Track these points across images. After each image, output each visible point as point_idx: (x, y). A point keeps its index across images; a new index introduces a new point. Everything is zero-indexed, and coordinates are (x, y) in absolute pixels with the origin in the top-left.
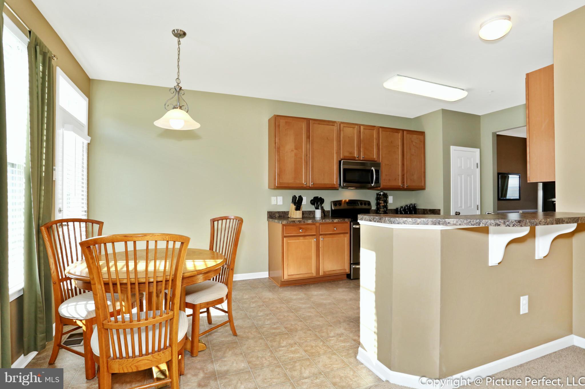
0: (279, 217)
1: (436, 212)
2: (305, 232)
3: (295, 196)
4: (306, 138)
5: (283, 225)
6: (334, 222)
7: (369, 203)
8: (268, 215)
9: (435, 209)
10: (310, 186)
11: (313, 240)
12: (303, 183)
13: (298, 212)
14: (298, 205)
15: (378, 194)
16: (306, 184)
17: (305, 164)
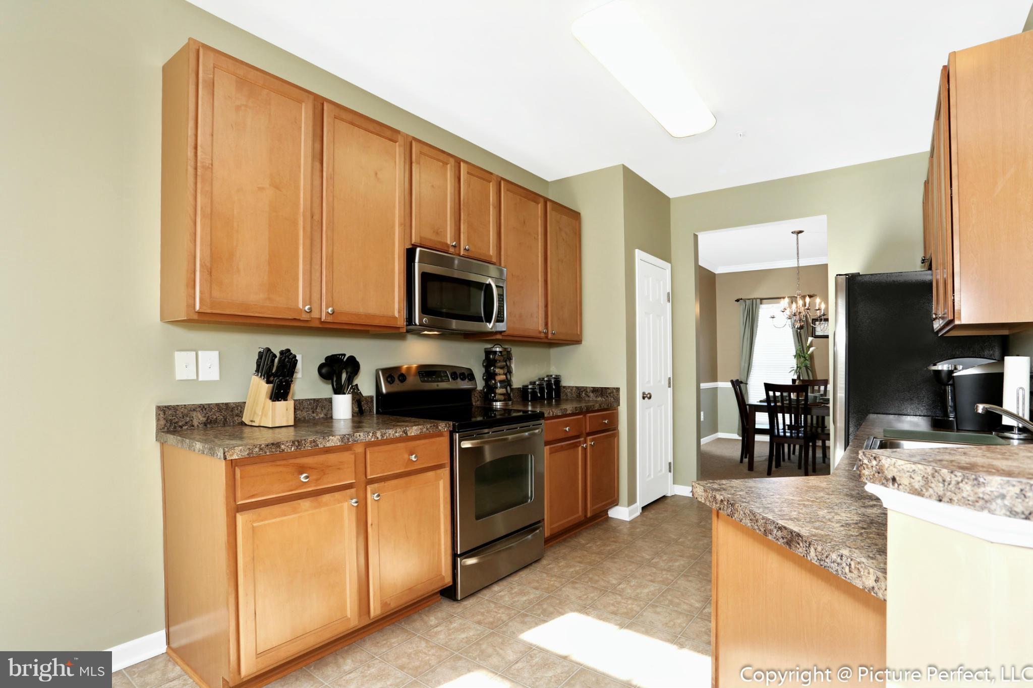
0: (205, 424)
1: (610, 393)
2: (317, 480)
3: (268, 350)
4: (310, 160)
5: (233, 465)
6: (409, 434)
7: (470, 376)
8: (158, 420)
9: (608, 388)
10: (321, 319)
11: (346, 505)
12: (301, 306)
13: (281, 404)
14: (281, 382)
15: (488, 353)
16: (310, 309)
17: (308, 243)
